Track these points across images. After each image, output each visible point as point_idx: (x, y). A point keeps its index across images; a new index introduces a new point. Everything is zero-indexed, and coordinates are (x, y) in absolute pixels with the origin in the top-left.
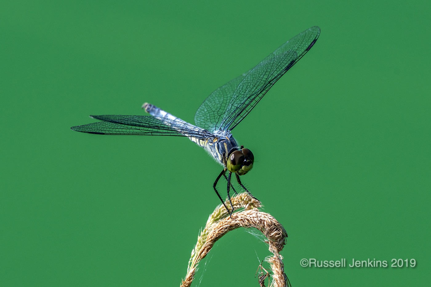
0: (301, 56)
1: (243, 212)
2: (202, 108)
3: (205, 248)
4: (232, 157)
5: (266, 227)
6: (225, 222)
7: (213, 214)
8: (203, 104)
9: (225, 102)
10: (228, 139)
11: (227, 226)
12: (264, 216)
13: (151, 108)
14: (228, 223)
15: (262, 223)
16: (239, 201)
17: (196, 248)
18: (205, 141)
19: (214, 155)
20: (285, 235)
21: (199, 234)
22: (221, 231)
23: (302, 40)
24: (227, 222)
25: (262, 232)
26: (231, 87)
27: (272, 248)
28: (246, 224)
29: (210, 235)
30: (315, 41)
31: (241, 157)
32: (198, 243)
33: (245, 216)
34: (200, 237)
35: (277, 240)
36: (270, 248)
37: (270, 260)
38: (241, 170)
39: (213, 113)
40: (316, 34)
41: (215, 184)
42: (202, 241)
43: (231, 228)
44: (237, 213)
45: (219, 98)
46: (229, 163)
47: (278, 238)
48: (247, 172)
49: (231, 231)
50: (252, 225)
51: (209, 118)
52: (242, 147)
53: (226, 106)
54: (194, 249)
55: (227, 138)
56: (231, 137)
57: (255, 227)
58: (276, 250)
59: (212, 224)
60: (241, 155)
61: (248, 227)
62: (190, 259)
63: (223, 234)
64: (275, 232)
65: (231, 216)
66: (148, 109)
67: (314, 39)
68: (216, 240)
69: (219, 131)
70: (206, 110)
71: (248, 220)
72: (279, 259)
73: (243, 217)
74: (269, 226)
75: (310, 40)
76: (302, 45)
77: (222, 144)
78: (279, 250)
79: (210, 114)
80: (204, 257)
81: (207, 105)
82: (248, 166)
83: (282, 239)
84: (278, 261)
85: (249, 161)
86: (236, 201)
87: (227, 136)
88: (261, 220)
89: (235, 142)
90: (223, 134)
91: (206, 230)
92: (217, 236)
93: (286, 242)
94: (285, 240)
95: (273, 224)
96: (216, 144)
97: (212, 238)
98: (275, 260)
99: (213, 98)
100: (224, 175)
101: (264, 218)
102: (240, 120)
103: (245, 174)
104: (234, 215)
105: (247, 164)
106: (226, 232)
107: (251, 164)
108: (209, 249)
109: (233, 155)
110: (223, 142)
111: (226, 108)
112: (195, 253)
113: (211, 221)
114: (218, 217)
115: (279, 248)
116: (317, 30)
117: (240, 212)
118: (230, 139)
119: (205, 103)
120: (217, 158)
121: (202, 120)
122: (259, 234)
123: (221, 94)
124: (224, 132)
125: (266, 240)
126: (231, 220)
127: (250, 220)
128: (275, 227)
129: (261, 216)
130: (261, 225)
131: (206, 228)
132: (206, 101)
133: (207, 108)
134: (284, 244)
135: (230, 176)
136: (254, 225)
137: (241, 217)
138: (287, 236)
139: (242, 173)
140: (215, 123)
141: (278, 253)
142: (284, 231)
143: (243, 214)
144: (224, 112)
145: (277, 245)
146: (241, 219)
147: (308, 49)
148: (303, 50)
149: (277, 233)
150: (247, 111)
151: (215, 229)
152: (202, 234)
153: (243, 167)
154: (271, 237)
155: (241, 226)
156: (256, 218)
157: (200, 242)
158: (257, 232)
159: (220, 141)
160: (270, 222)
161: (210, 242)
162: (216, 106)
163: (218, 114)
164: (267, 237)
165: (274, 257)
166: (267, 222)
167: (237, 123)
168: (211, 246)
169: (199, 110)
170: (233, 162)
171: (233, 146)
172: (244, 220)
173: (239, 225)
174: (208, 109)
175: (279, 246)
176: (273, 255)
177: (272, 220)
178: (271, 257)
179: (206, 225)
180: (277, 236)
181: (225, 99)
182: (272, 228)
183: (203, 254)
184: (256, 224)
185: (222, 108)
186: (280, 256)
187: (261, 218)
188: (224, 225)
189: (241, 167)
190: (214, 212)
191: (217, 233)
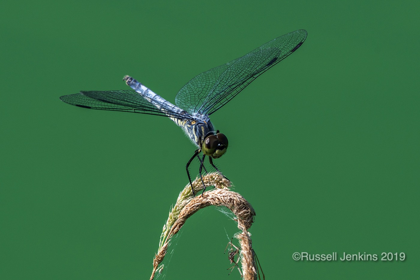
0: (286, 56)
1: (213, 191)
2: (184, 89)
3: (178, 224)
4: (207, 141)
5: (235, 206)
6: (197, 200)
7: (183, 191)
8: (186, 86)
9: (207, 87)
10: (206, 123)
11: (198, 204)
12: (234, 195)
13: (132, 82)
14: (200, 201)
15: (232, 202)
16: (209, 180)
17: (167, 223)
18: (183, 122)
19: (190, 136)
20: (253, 214)
21: (170, 211)
22: (193, 209)
23: (288, 41)
24: (198, 199)
25: (232, 210)
26: (214, 74)
27: (241, 226)
28: (217, 203)
29: (182, 212)
30: (301, 44)
31: (216, 142)
32: (169, 218)
33: (216, 195)
34: (171, 213)
35: (245, 218)
36: (239, 226)
37: (239, 237)
38: (215, 153)
39: (194, 95)
40: (303, 37)
41: (188, 165)
42: (173, 217)
43: (202, 206)
44: (208, 191)
45: (202, 82)
46: (204, 146)
47: (247, 216)
48: (221, 156)
49: (202, 209)
50: (222, 204)
51: (189, 99)
52: (218, 132)
53: (207, 91)
54: (166, 225)
55: (205, 121)
56: (209, 121)
57: (225, 205)
58: (244, 228)
59: (182, 201)
60: (216, 140)
61: (219, 205)
62: (162, 234)
63: (195, 212)
64: (244, 210)
65: (202, 195)
66: (129, 82)
67: (300, 41)
68: (187, 217)
69: (197, 114)
70: (187, 92)
71: (218, 199)
72: (247, 235)
73: (214, 196)
74: (238, 204)
75: (296, 42)
76: (288, 45)
77: (200, 127)
78: (247, 228)
79: (192, 96)
80: (176, 233)
81: (189, 87)
82: (222, 150)
83: (250, 217)
84: (247, 237)
85: (223, 145)
86: (206, 180)
87: (205, 120)
88: (231, 199)
89: (212, 126)
90: (202, 118)
91: (176, 206)
92: (189, 213)
93: (254, 220)
94: (253, 218)
95: (242, 203)
96: (194, 127)
97: (184, 215)
98: (244, 236)
99: (196, 81)
100: (198, 157)
101: (234, 197)
102: (219, 107)
103: (219, 157)
104: (206, 193)
105: (221, 148)
106: (197, 210)
107: (225, 149)
108: (181, 225)
109: (208, 139)
110: (201, 126)
111: (207, 93)
112: (166, 228)
113: (181, 198)
114: (189, 194)
115: (247, 226)
116: (304, 34)
117: (211, 191)
118: (207, 124)
119: (188, 85)
120: (193, 139)
121: (182, 100)
122: (229, 212)
123: (205, 78)
124: (203, 115)
125: (235, 218)
126: (202, 199)
127: (220, 199)
128: (244, 206)
129: (231, 195)
130: (231, 204)
131: (177, 204)
132: (189, 83)
133: (189, 90)
134: (252, 222)
135: (204, 158)
136: (224, 203)
137: (212, 196)
138: (255, 214)
139: (216, 156)
140: (194, 105)
141: (247, 230)
142: (252, 210)
143: (214, 193)
144: (204, 96)
145: (245, 223)
146: (212, 198)
147: (293, 50)
148: (288, 51)
149: (245, 212)
150: (227, 100)
151: (187, 207)
152: (173, 210)
153: (217, 151)
154: (240, 215)
155: (212, 205)
156: (226, 197)
157: (171, 218)
158: (227, 211)
159: (197, 124)
160: (239, 202)
161: (182, 218)
162: (198, 89)
163: (199, 98)
164: (236, 215)
165: (242, 234)
166: (236, 201)
167: (216, 109)
168: (183, 222)
169: (181, 90)
170: (208, 146)
171: (210, 131)
172: (214, 198)
173: (210, 204)
174: (190, 92)
175: (248, 224)
176: (242, 231)
177: (241, 199)
178: (240, 234)
179: (177, 202)
180: (245, 214)
181: (207, 84)
182: (241, 207)
183: (175, 230)
184: (226, 202)
185: (204, 92)
186: (249, 233)
187: (231, 197)
188: (196, 203)
189: (215, 151)
190: (184, 189)
191: (189, 210)
